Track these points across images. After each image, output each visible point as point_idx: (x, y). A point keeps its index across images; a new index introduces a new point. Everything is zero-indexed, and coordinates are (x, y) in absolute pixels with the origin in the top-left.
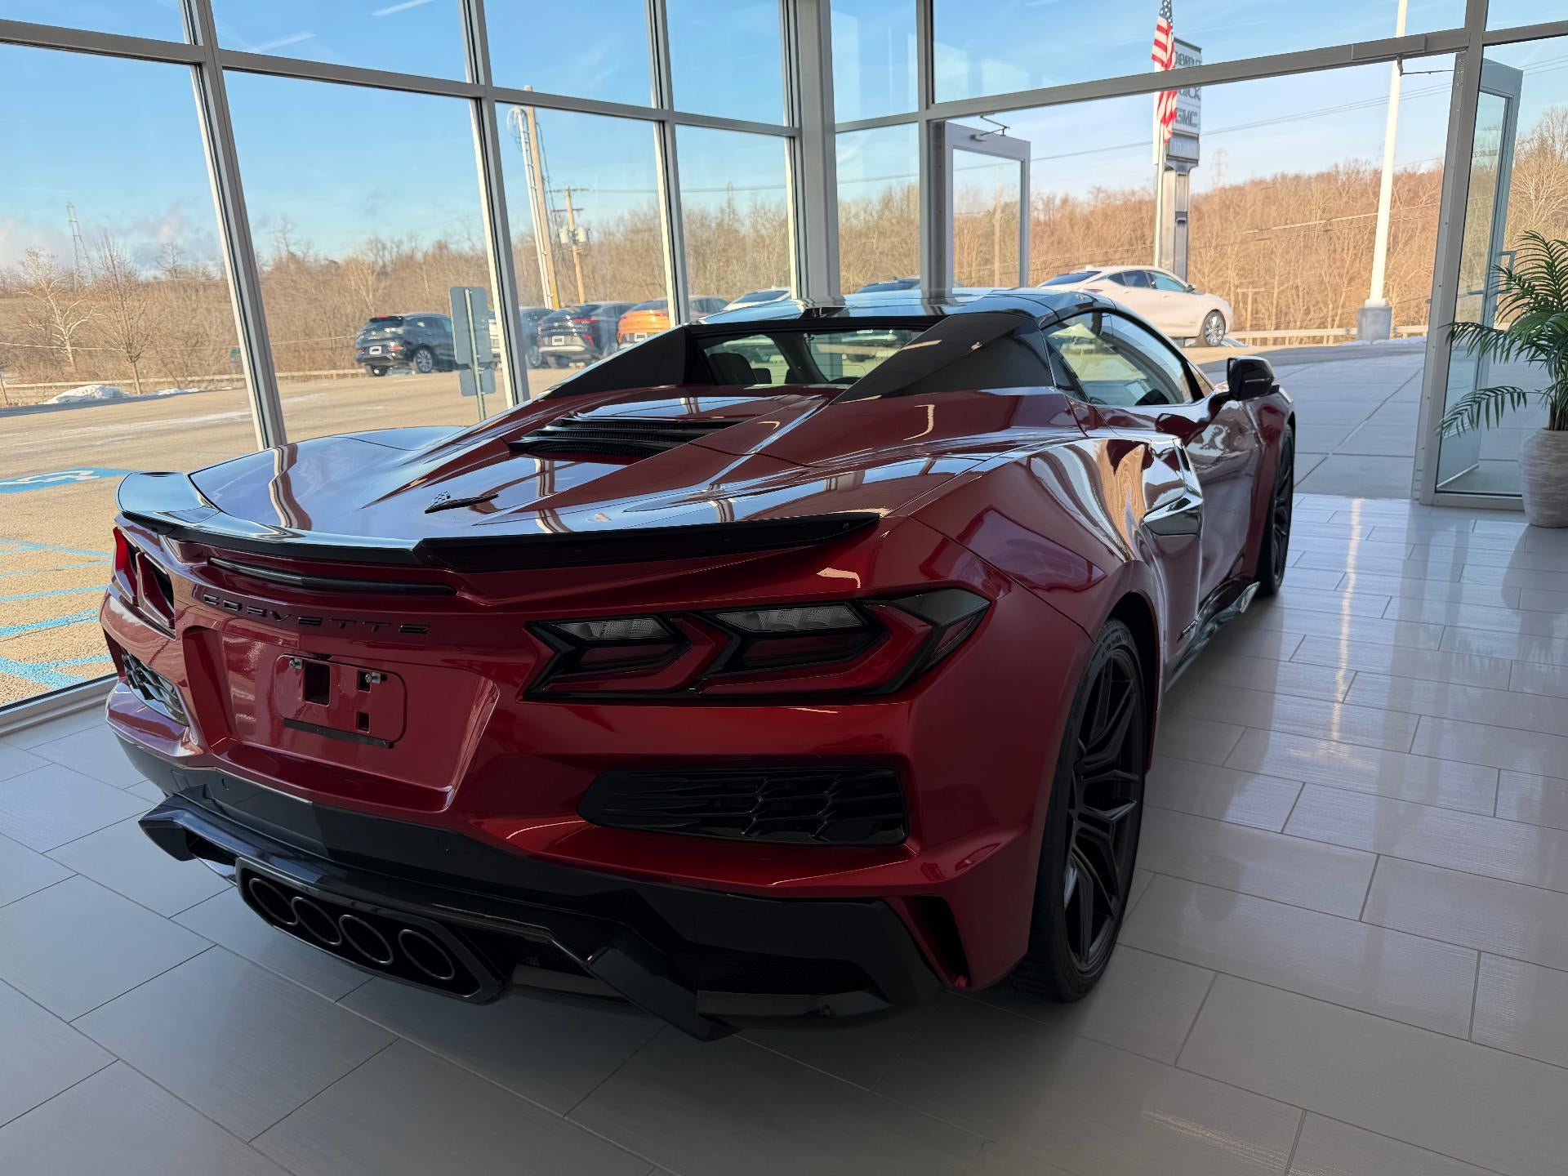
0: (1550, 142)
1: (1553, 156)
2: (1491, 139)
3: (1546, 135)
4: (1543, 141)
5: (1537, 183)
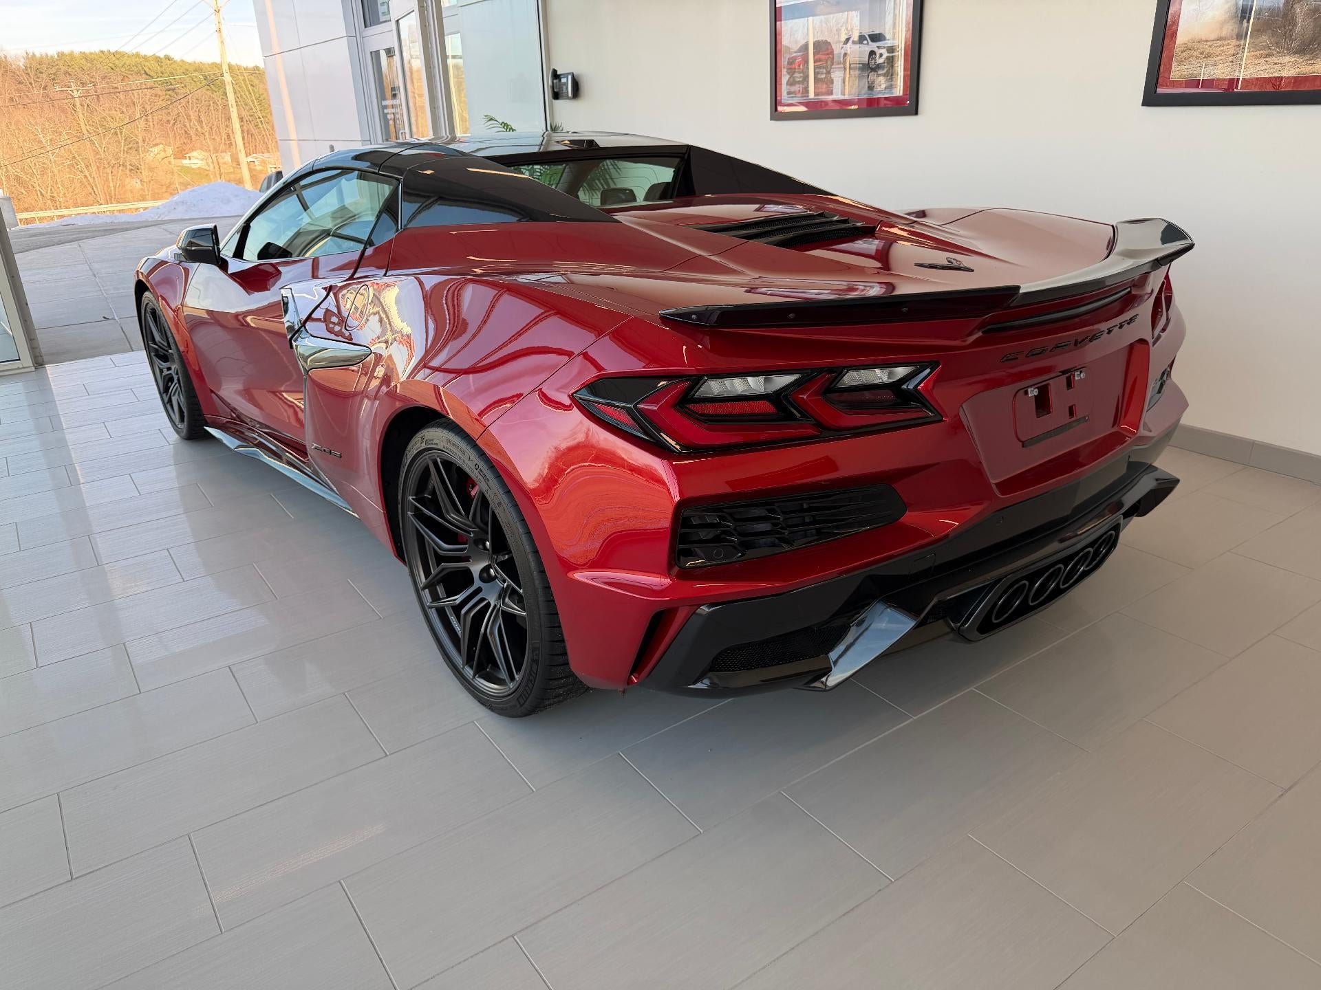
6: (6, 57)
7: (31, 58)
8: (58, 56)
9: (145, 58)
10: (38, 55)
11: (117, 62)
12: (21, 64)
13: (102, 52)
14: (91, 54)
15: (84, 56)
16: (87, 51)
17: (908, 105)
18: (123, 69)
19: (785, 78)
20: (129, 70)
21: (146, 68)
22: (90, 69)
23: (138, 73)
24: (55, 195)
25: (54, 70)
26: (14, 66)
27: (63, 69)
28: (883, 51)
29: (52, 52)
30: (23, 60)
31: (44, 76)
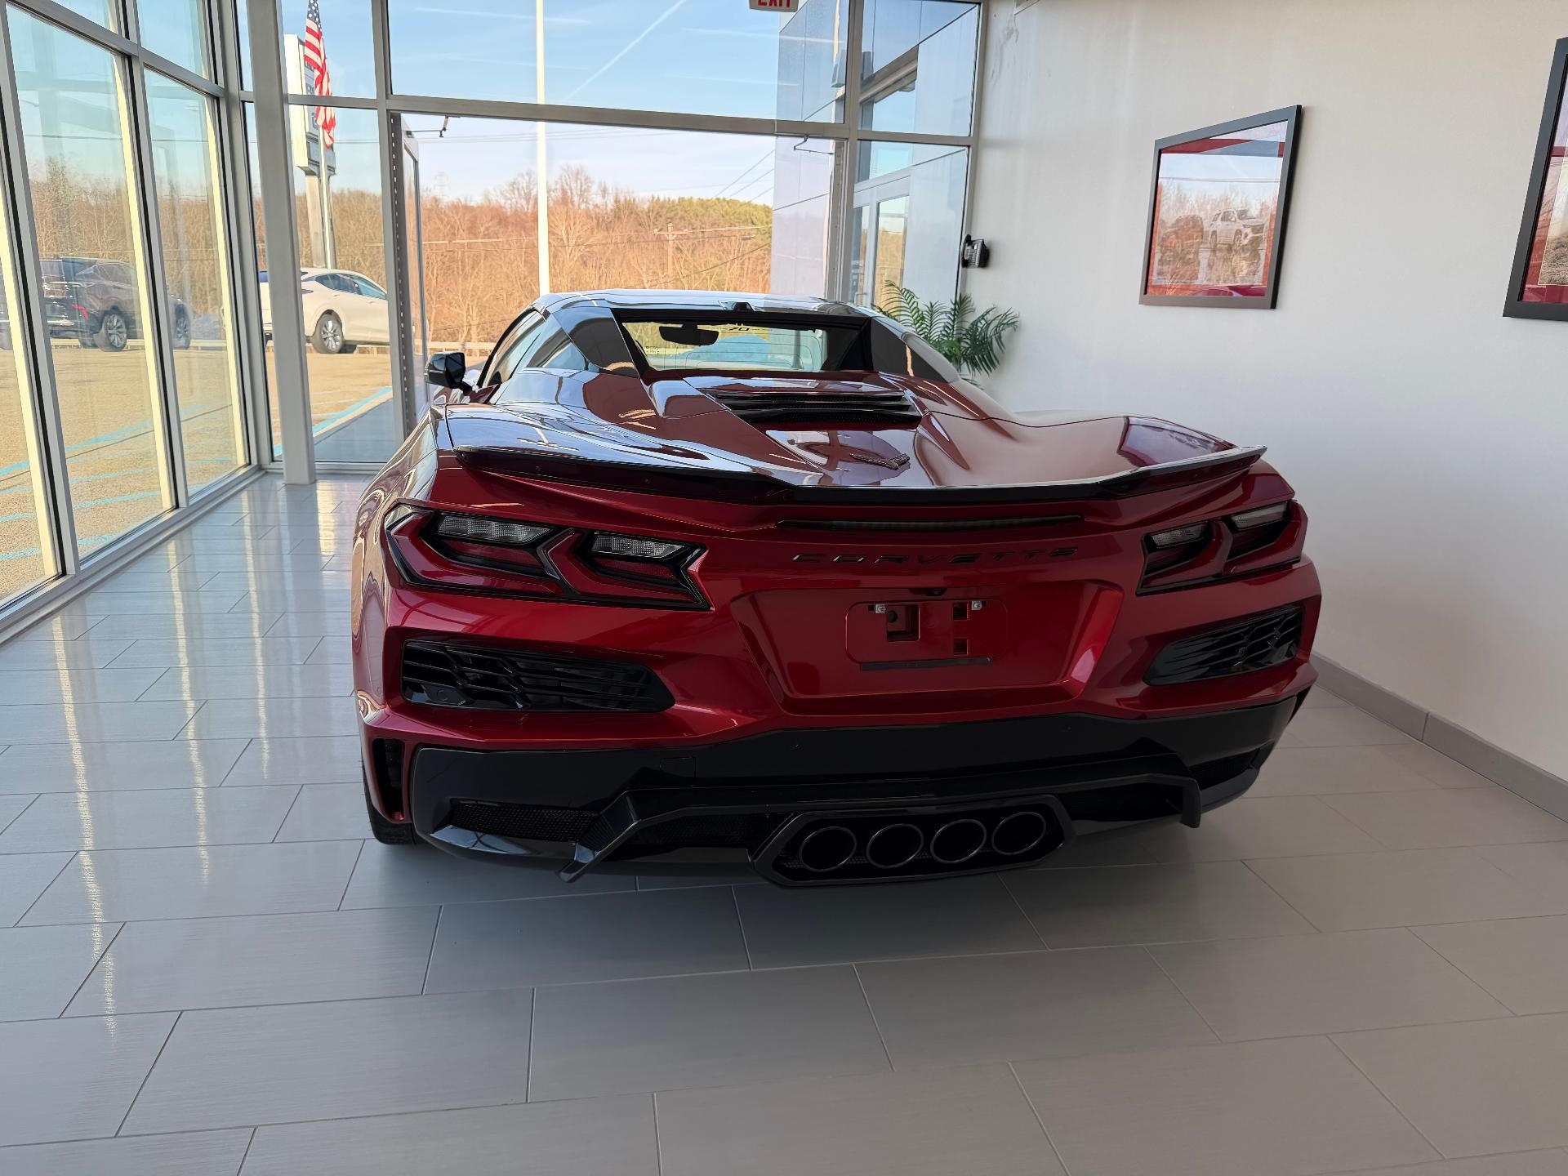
0: (569, 194)
1: (573, 205)
2: (525, 185)
3: (565, 187)
4: (564, 192)
5: (566, 227)
6: (634, 200)
7: (655, 202)
8: (679, 202)
9: (755, 207)
10: (662, 199)
11: (729, 210)
12: (646, 207)
13: (718, 199)
14: (708, 200)
15: (703, 204)
16: (704, 197)
17: (1270, 296)
18: (732, 217)
19: (1157, 257)
20: (738, 218)
21: (753, 218)
22: (703, 215)
23: (746, 221)
24: (643, 335)
25: (671, 215)
26: (639, 209)
27: (681, 213)
28: (1248, 230)
29: (674, 197)
30: (648, 204)
31: (662, 219)
